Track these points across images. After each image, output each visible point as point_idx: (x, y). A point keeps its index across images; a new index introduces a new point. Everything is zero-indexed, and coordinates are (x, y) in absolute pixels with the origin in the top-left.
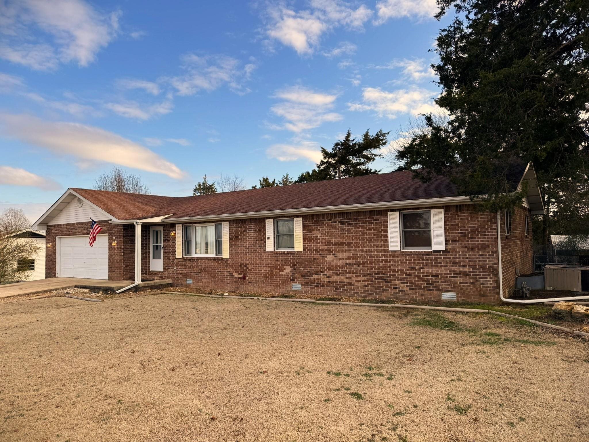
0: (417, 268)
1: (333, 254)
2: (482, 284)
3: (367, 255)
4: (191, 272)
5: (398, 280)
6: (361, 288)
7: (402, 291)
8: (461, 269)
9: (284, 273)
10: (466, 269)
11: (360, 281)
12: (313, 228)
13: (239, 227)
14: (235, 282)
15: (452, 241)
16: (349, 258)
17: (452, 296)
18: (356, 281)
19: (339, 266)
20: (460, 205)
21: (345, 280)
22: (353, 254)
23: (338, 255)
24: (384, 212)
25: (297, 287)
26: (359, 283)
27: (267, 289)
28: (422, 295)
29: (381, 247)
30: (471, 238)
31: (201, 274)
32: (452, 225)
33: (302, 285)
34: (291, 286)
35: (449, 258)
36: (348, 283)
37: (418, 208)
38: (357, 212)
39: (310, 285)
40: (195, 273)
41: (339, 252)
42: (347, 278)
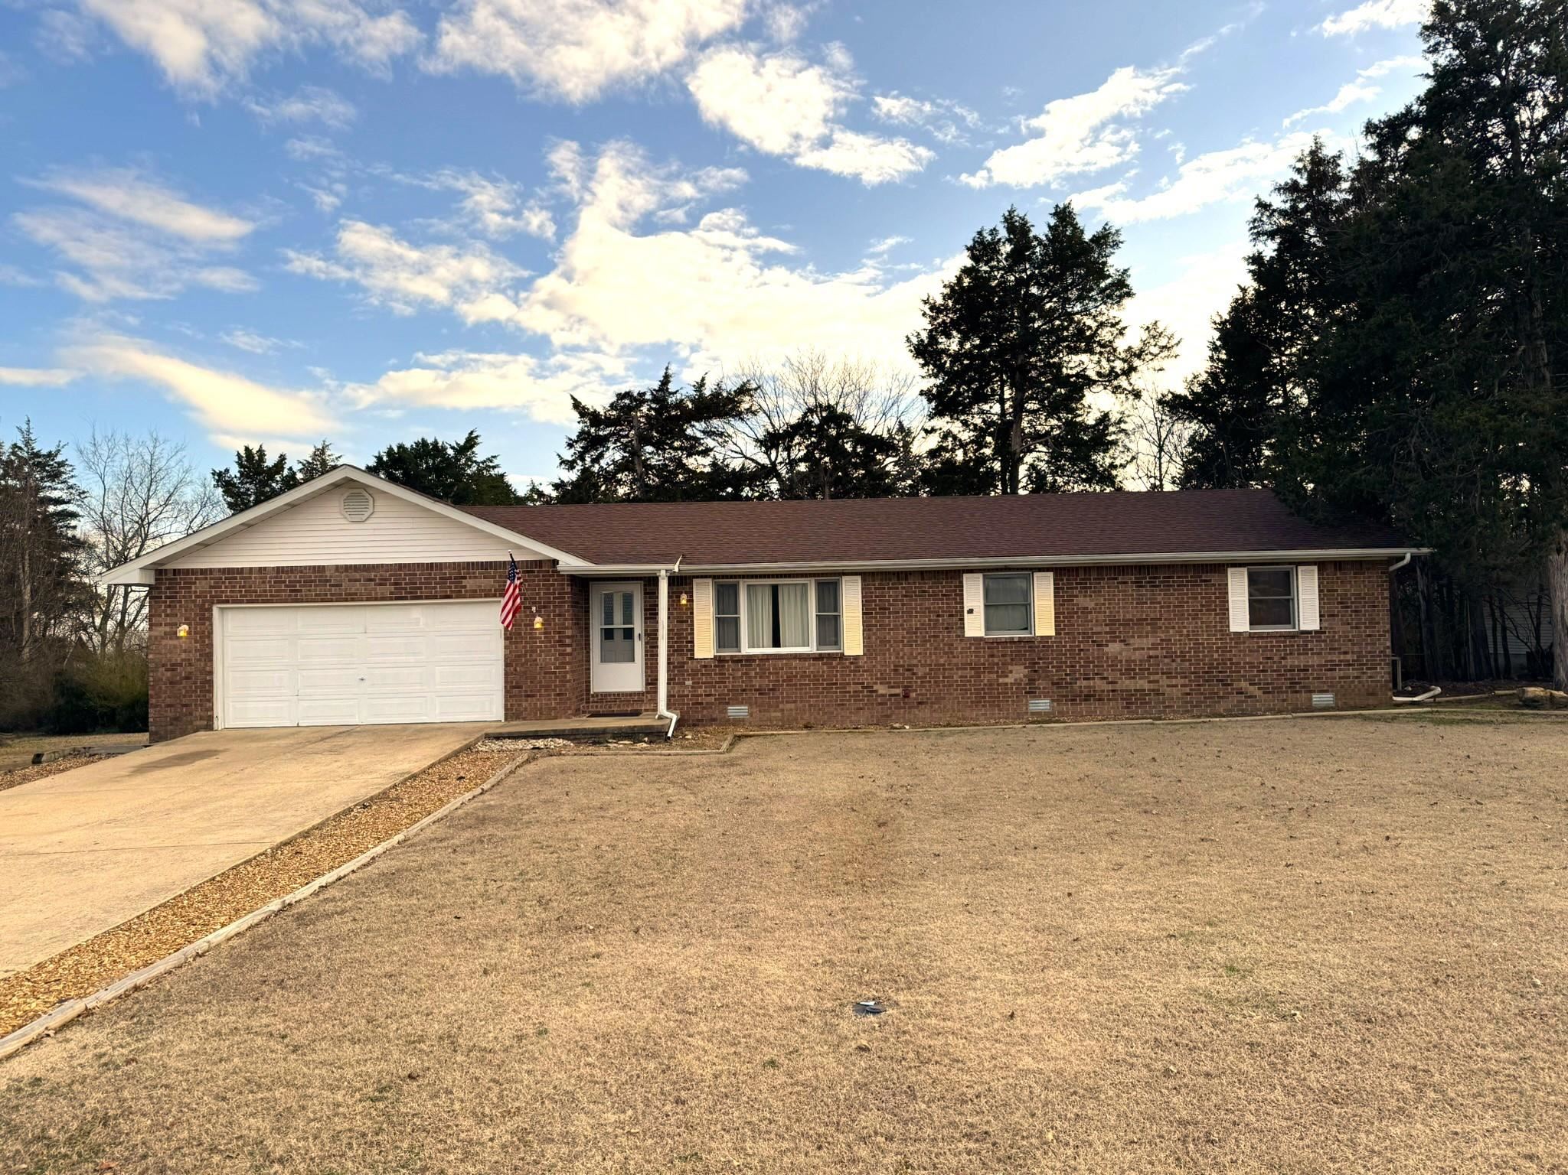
0: (1276, 658)
1: (1121, 641)
2: (1370, 677)
3: (1190, 640)
4: (744, 690)
5: (1245, 680)
6: (1178, 698)
7: (1250, 697)
8: (1342, 657)
9: (1010, 680)
10: (1349, 657)
11: (1176, 686)
12: (1076, 592)
13: (889, 588)
14: (880, 704)
15: (1329, 616)
16: (1154, 647)
17: (1327, 698)
18: (1168, 686)
19: (1134, 661)
20: (1340, 562)
21: (1147, 686)
22: (1162, 640)
23: (1131, 641)
24: (1221, 568)
25: (1042, 705)
26: (1173, 689)
27: (967, 714)
28: (1284, 701)
29: (1215, 626)
30: (1356, 611)
31: (777, 693)
32: (1328, 591)
33: (1053, 701)
34: (1027, 705)
35: (1325, 641)
36: (1153, 690)
37: (1278, 564)
38: (1169, 566)
39: (1072, 700)
40: (756, 690)
41: (1133, 637)
42: (1149, 682)
